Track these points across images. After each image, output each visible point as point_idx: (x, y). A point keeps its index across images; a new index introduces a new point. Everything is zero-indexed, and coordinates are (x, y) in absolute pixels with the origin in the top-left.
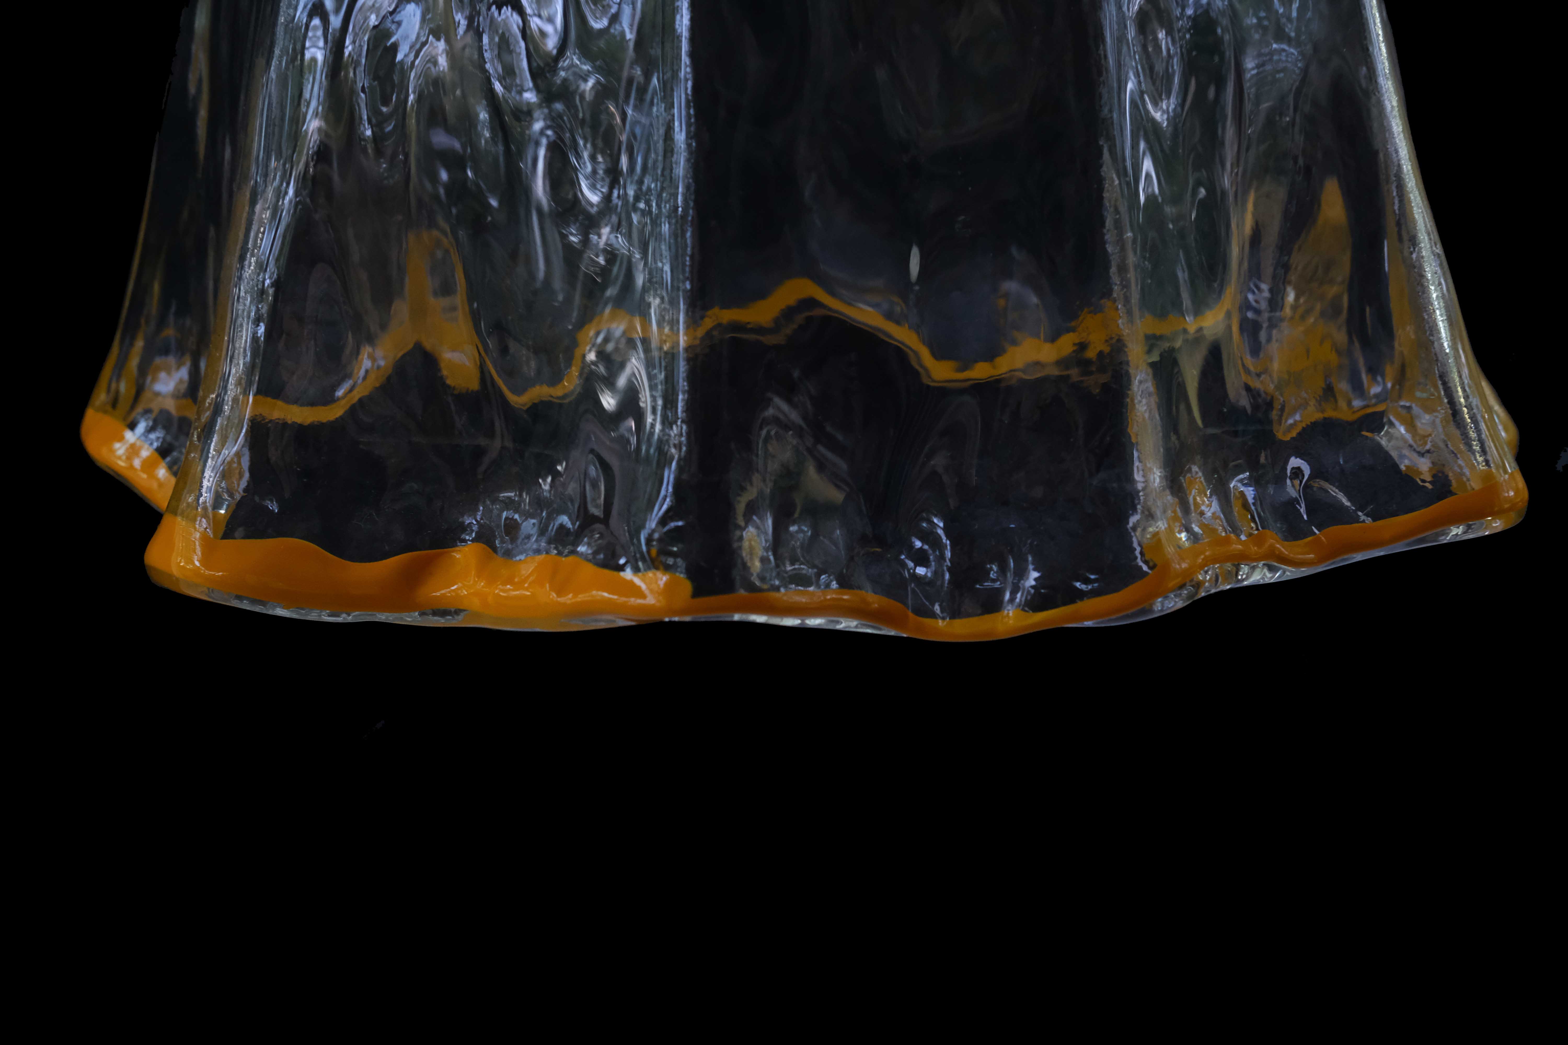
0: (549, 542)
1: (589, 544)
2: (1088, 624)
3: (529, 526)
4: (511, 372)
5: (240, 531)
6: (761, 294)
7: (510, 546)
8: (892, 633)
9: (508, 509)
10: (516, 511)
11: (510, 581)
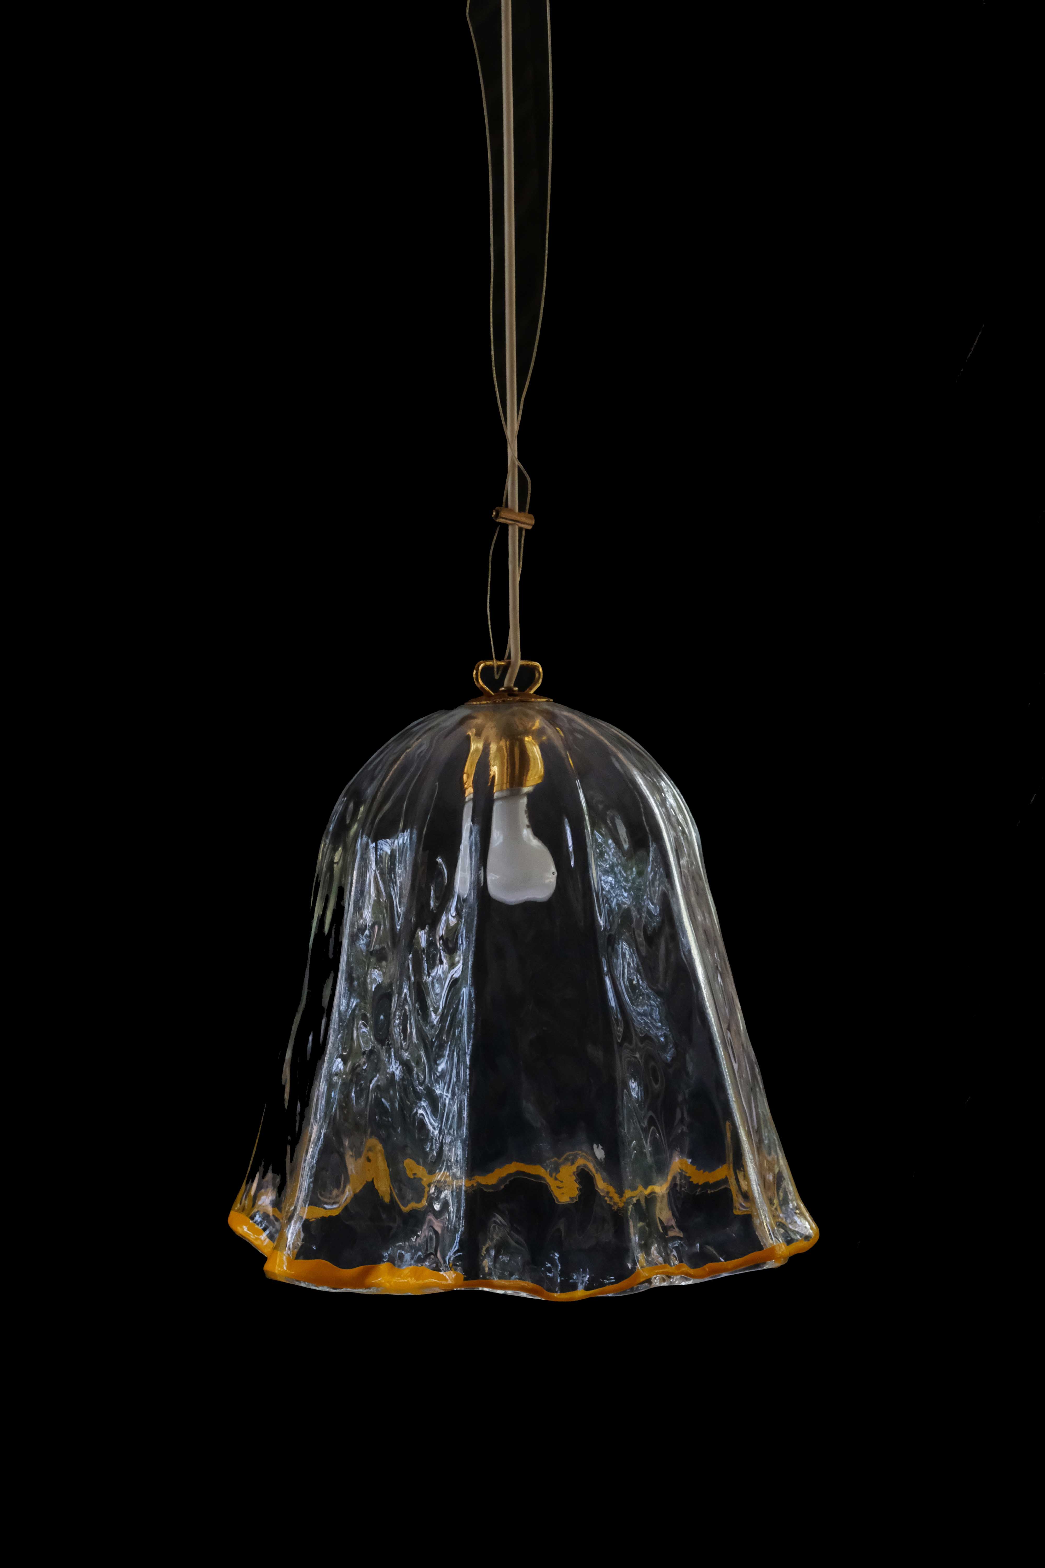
0: (415, 1262)
1: (429, 1262)
2: (610, 1295)
3: (407, 1256)
4: (402, 1197)
5: (302, 1257)
6: (491, 1171)
7: (400, 1264)
8: (540, 1298)
9: (400, 1249)
10: (403, 1250)
11: (400, 1276)
